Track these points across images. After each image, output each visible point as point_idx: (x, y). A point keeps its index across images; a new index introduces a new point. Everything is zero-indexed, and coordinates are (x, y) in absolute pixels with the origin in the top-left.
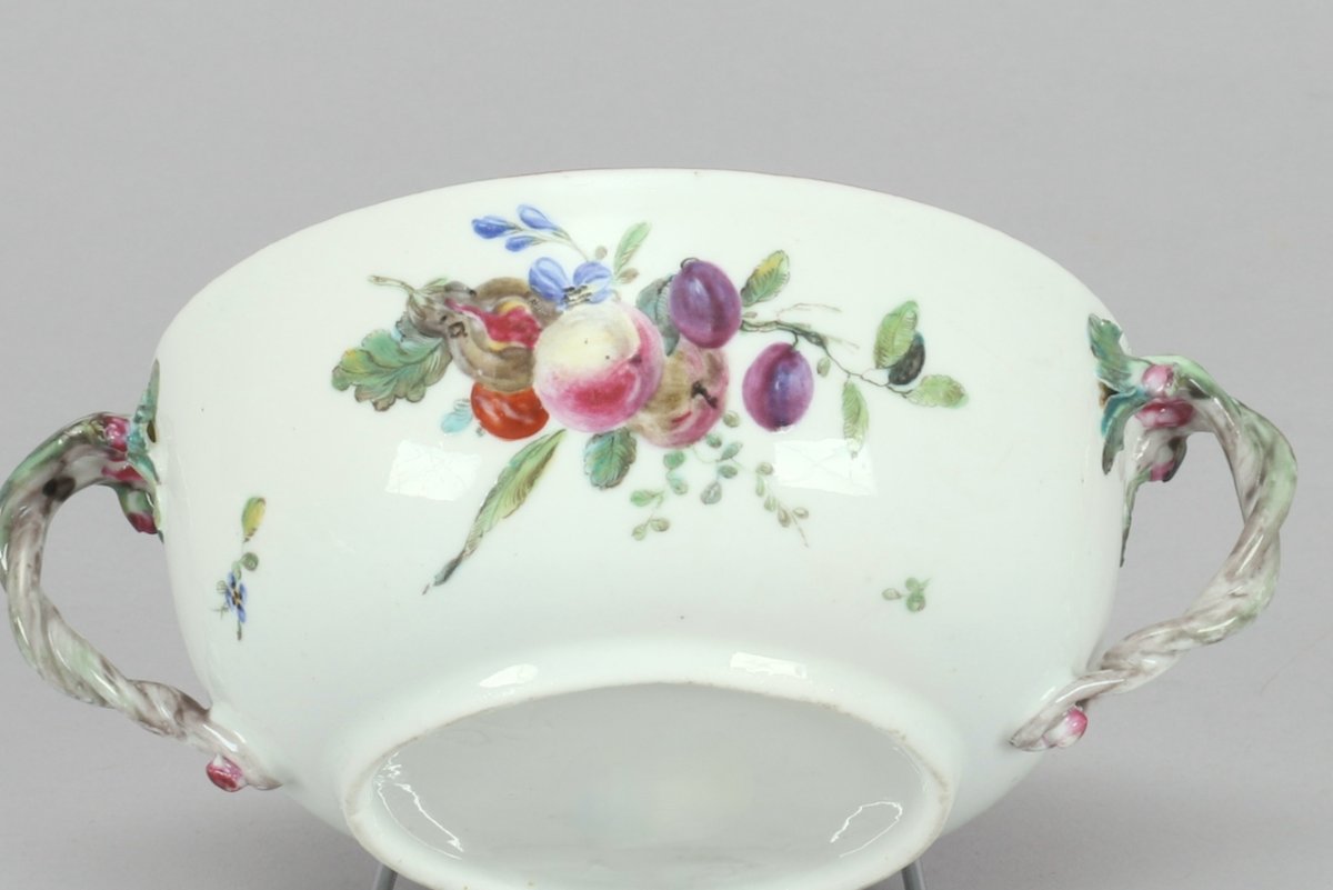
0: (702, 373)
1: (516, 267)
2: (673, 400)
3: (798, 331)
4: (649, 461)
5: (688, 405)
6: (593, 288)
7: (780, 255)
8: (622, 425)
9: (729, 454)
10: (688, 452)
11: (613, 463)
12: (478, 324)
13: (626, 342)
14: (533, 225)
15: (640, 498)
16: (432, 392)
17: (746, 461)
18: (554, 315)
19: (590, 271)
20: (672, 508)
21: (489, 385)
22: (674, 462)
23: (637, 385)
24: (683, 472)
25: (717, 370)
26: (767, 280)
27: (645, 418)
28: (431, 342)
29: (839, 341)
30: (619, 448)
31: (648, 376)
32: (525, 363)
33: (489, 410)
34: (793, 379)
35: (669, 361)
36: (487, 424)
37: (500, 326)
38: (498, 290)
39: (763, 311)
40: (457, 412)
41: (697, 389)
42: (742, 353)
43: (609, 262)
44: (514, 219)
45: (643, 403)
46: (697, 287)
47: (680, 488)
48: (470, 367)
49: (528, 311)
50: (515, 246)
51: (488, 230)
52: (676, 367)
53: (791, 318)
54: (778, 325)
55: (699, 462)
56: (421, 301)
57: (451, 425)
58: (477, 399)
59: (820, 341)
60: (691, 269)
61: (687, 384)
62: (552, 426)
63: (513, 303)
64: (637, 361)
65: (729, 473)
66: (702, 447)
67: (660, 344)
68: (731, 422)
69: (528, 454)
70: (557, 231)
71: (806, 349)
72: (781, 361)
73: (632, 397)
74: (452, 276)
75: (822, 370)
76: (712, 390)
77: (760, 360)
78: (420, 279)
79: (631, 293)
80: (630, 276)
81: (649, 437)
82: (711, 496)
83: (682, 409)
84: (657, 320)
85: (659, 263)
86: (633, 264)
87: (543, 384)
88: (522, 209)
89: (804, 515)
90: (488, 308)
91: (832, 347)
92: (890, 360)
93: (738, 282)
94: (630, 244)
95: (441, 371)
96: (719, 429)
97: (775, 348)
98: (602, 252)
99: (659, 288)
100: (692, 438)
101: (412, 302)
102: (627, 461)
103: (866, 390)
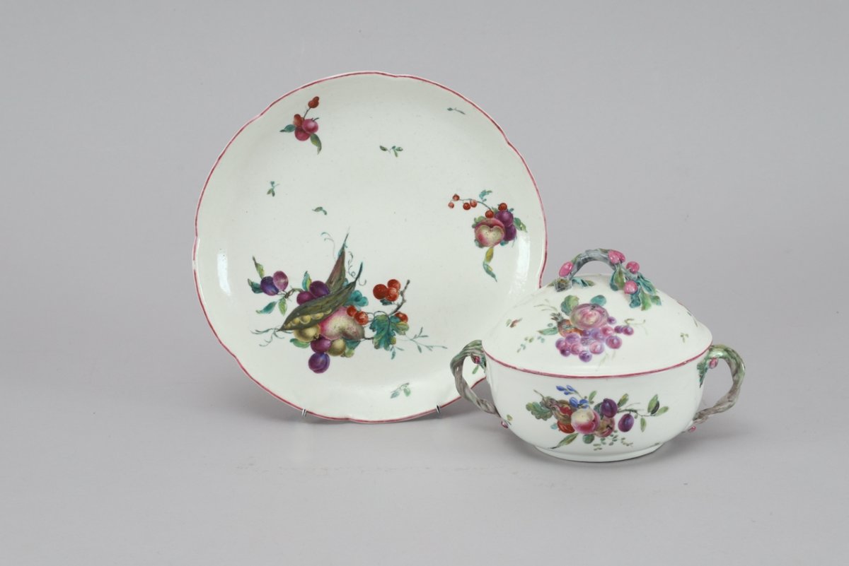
0: (609, 423)
1: (567, 398)
2: (602, 429)
3: (630, 410)
4: (597, 440)
5: (606, 430)
6: (584, 405)
7: (626, 395)
8: (591, 433)
9: (615, 437)
10: (606, 438)
11: (589, 439)
12: (558, 409)
13: (591, 417)
14: (570, 390)
15: (595, 445)
16: (549, 420)
17: (619, 438)
18: (575, 410)
19: (583, 401)
20: (602, 446)
21: (561, 422)
22: (603, 440)
23: (594, 426)
24: (605, 441)
25: (612, 422)
26: (623, 401)
27: (596, 432)
28: (547, 409)
29: (640, 410)
30: (590, 437)
31: (597, 424)
32: (570, 419)
33: (562, 427)
34: (629, 421)
35: (601, 421)
36: (561, 429)
37: (563, 410)
38: (563, 402)
39: (622, 408)
40: (554, 425)
41: (608, 426)
42: (618, 418)
43: (587, 399)
44: (566, 388)
45: (596, 429)
46: (608, 404)
47: (604, 444)
48: (557, 417)
49: (569, 408)
50: (566, 394)
51: (560, 389)
52: (602, 422)
53: (628, 408)
54: (626, 410)
55: (609, 439)
56: (545, 399)
57: (553, 427)
58: (559, 424)
59: (635, 411)
60: (606, 401)
61: (605, 425)
62: (576, 432)
63: (566, 406)
64: (594, 421)
65: (615, 441)
66: (609, 437)
67: (599, 417)
68: (616, 432)
69: (570, 436)
70: (576, 392)
71: (633, 414)
72: (627, 417)
73: (593, 428)
74: (553, 397)
75: (636, 417)
76: (611, 426)
77: (622, 419)
78: (545, 396)
79: (592, 406)
80: (592, 403)
81: (597, 436)
82: (611, 444)
83: (605, 430)
84: (599, 412)
85: (598, 400)
86: (593, 400)
87: (573, 424)
88: (568, 386)
89: (632, 443)
90: (561, 406)
91: (638, 412)
92: (651, 410)
93: (617, 401)
94: (593, 395)
95: (550, 416)
96: (613, 433)
97: (625, 415)
98: (586, 397)
99: (599, 405)
100: (607, 435)
101: (543, 399)
102: (592, 440)
103: (646, 418)
